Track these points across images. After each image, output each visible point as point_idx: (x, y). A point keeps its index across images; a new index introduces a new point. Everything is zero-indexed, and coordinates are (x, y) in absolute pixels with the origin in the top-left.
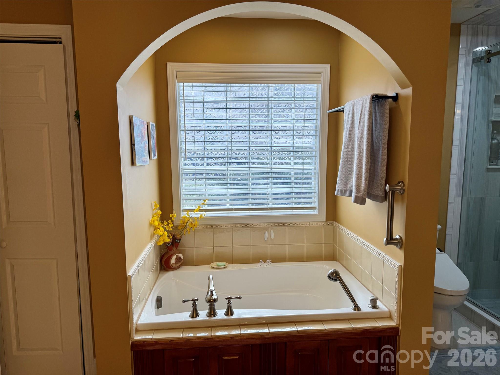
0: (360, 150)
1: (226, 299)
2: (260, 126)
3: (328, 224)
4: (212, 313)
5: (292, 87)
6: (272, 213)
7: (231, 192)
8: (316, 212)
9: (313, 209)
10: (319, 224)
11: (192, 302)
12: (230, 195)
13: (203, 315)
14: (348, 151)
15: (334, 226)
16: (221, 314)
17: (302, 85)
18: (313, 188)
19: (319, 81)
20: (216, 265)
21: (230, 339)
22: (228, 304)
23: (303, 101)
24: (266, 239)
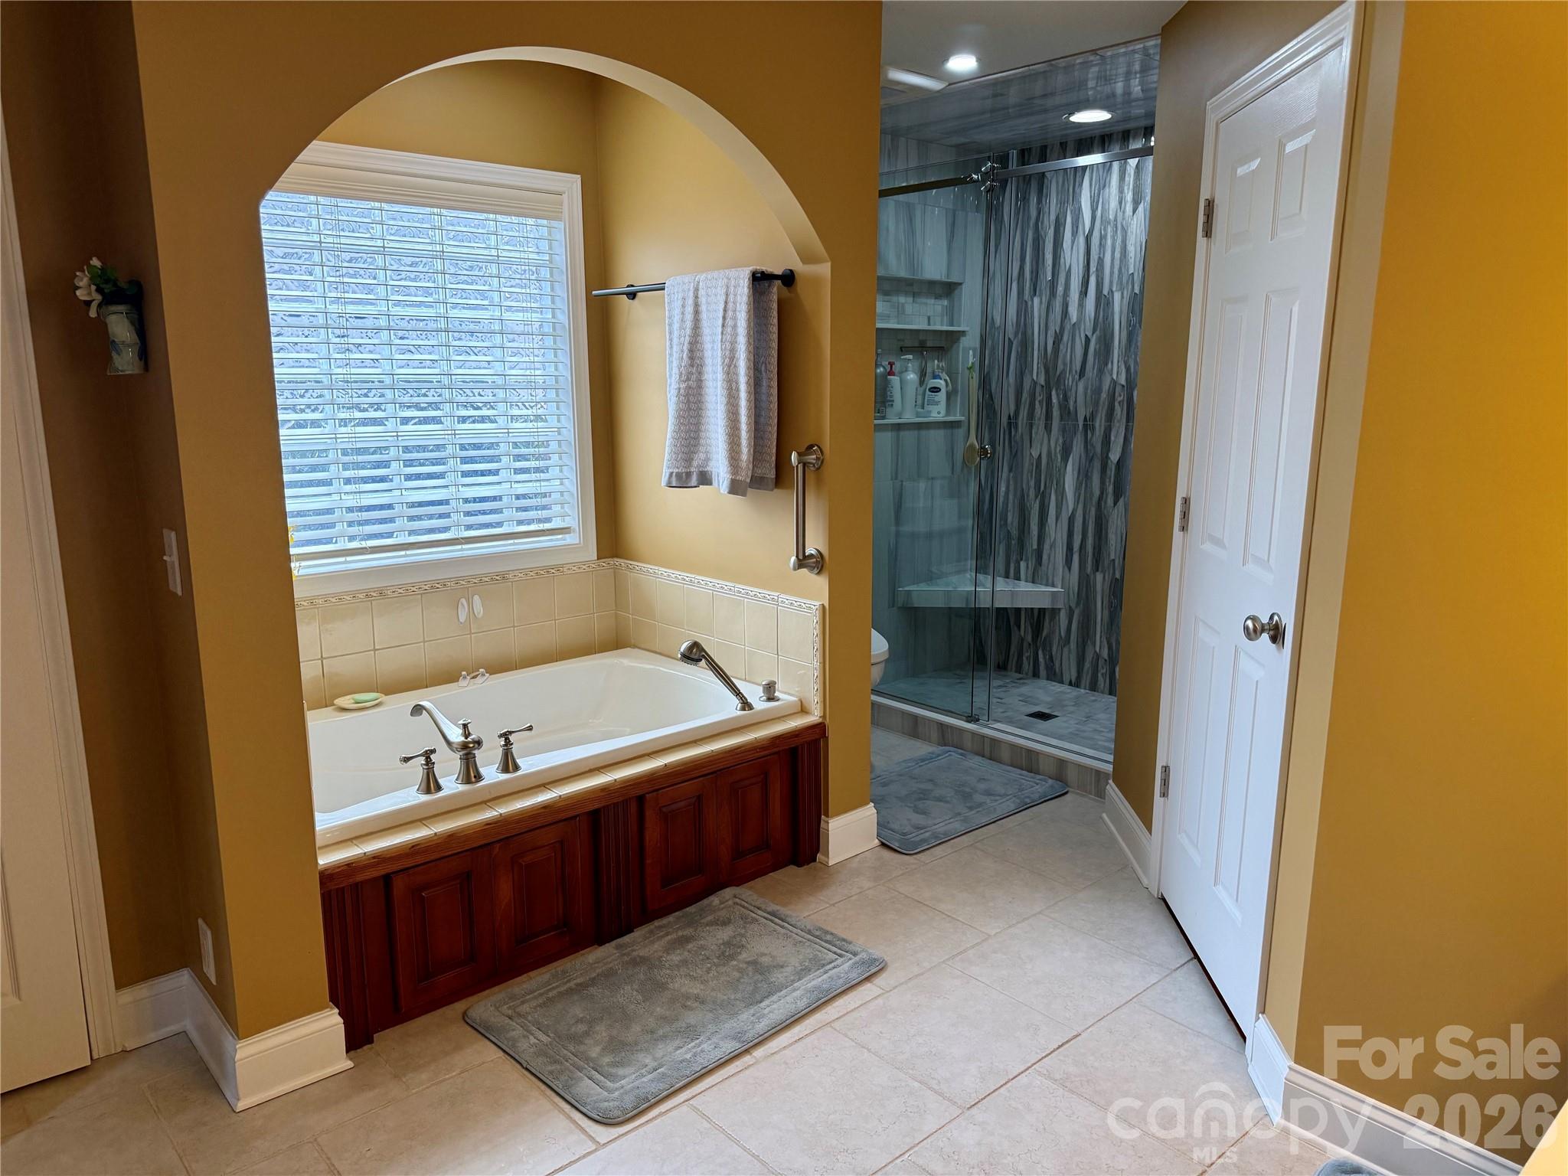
0: (731, 385)
1: (501, 736)
2: (416, 320)
3: (604, 564)
4: (470, 773)
5: (490, 221)
6: (465, 552)
7: (350, 504)
8: (570, 539)
9: (560, 534)
10: (584, 567)
11: (422, 760)
12: (350, 510)
13: (451, 785)
14: (689, 387)
15: (616, 570)
16: (491, 774)
17: (515, 219)
18: (558, 482)
19: (558, 212)
20: (353, 701)
21: (543, 810)
22: (505, 748)
23: (519, 260)
24: (462, 618)
